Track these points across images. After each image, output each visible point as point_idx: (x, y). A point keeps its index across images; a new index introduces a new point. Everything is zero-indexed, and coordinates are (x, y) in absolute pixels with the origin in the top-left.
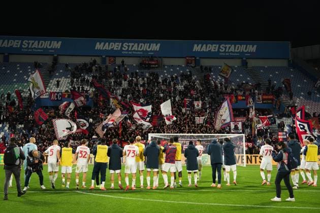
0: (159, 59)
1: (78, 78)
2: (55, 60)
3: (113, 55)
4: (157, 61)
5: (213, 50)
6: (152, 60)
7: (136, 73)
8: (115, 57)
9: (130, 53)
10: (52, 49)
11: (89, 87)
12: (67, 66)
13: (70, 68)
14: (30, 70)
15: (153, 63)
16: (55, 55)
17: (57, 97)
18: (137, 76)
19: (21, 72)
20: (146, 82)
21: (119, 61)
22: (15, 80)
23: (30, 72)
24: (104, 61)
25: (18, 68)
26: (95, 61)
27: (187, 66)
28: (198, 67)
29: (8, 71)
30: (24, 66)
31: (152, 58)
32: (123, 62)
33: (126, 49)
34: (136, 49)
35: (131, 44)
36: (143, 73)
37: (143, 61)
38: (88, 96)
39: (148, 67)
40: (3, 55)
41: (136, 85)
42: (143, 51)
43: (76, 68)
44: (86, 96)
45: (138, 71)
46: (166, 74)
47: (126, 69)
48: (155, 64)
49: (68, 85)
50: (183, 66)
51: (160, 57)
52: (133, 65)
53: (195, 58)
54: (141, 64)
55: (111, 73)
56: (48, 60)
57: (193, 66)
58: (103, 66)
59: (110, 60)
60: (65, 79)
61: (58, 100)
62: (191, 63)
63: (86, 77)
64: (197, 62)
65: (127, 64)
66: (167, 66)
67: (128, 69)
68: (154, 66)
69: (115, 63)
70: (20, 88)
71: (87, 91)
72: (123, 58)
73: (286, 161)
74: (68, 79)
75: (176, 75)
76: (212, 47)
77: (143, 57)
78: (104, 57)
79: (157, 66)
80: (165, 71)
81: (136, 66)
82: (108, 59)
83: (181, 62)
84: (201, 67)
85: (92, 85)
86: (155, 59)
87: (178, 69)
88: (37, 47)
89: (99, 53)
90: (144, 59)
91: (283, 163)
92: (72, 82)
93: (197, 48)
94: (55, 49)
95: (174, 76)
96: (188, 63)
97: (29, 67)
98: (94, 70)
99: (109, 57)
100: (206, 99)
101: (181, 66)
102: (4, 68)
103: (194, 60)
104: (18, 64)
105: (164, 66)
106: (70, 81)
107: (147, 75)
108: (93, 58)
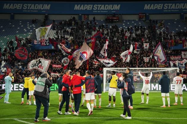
0: (119, 16)
1: (61, 30)
2: (47, 18)
3: (87, 13)
4: (118, 17)
5: (159, 8)
6: (114, 16)
7: (103, 26)
8: (88, 15)
9: (98, 12)
10: (44, 10)
11: (69, 36)
12: (54, 21)
13: (56, 23)
14: (28, 25)
15: (115, 18)
16: (47, 14)
17: (46, 43)
18: (103, 28)
19: (22, 26)
20: (109, 32)
21: (91, 18)
22: (17, 32)
23: (28, 26)
24: (80, 18)
25: (20, 24)
26: (74, 18)
27: (140, 20)
28: (147, 21)
29: (13, 26)
30: (25, 22)
31: (114, 15)
32: (94, 18)
33: (96, 9)
34: (103, 9)
35: (99, 6)
36: (107, 26)
37: (108, 17)
38: (68, 42)
39: (112, 21)
40: (10, 15)
41: (103, 34)
42: (108, 10)
43: (61, 23)
44: (66, 42)
45: (104, 24)
46: (124, 26)
47: (95, 23)
48: (116, 20)
49: (55, 35)
50: (137, 20)
51: (120, 14)
52: (101, 20)
53: (146, 14)
54: (106, 20)
55: (85, 26)
56: (41, 18)
57: (144, 20)
58: (79, 22)
59: (84, 17)
60: (53, 31)
61: (46, 45)
62: (143, 18)
63: (67, 29)
64: (147, 17)
65: (97, 19)
66: (125, 20)
67: (97, 23)
68: (116, 21)
69: (88, 19)
70: (21, 37)
71: (67, 39)
72: (94, 16)
73: (126, 89)
74: (54, 31)
75: (131, 26)
76: (159, 6)
77: (108, 14)
78: (80, 15)
79: (118, 20)
80: (124, 24)
81: (103, 21)
82: (83, 16)
83: (136, 18)
84: (150, 20)
85: (71, 34)
86: (117, 16)
87: (133, 22)
88: (33, 9)
89: (77, 12)
90: (108, 16)
91: (124, 90)
92: (57, 33)
93: (147, 7)
94: (46, 10)
95: (130, 27)
96: (140, 18)
97: (28, 23)
98: (73, 24)
99: (85, 15)
100: (153, 43)
101: (135, 20)
102: (10, 24)
103: (145, 16)
104: (21, 21)
105: (123, 20)
106: (55, 32)
107: (111, 27)
108: (73, 16)
